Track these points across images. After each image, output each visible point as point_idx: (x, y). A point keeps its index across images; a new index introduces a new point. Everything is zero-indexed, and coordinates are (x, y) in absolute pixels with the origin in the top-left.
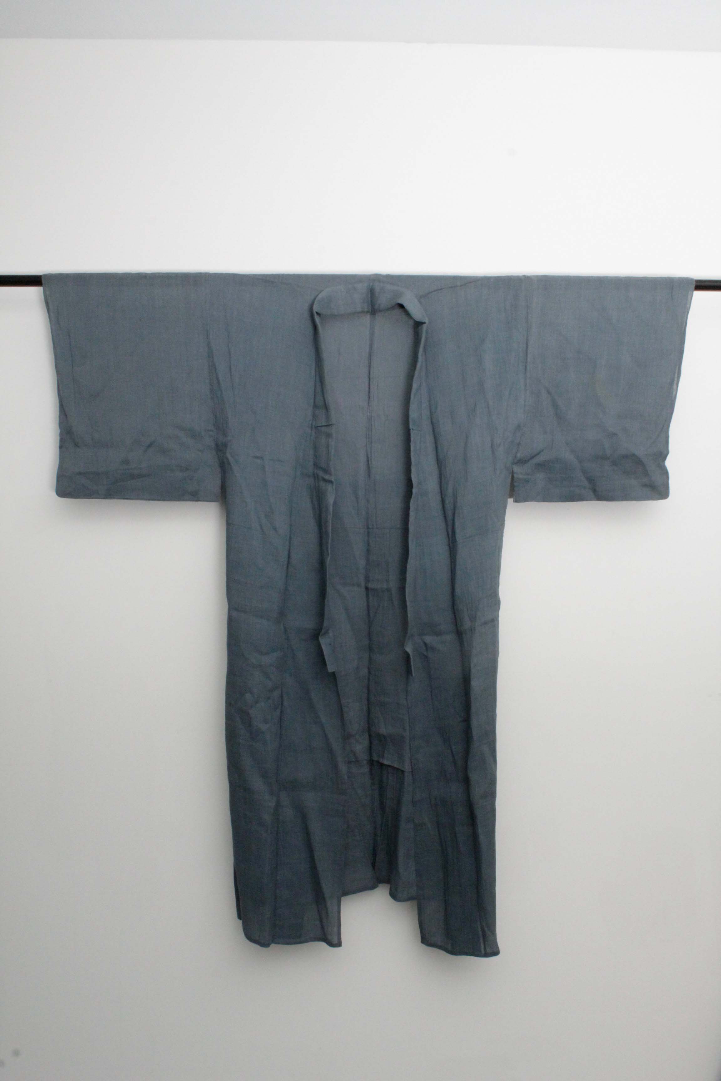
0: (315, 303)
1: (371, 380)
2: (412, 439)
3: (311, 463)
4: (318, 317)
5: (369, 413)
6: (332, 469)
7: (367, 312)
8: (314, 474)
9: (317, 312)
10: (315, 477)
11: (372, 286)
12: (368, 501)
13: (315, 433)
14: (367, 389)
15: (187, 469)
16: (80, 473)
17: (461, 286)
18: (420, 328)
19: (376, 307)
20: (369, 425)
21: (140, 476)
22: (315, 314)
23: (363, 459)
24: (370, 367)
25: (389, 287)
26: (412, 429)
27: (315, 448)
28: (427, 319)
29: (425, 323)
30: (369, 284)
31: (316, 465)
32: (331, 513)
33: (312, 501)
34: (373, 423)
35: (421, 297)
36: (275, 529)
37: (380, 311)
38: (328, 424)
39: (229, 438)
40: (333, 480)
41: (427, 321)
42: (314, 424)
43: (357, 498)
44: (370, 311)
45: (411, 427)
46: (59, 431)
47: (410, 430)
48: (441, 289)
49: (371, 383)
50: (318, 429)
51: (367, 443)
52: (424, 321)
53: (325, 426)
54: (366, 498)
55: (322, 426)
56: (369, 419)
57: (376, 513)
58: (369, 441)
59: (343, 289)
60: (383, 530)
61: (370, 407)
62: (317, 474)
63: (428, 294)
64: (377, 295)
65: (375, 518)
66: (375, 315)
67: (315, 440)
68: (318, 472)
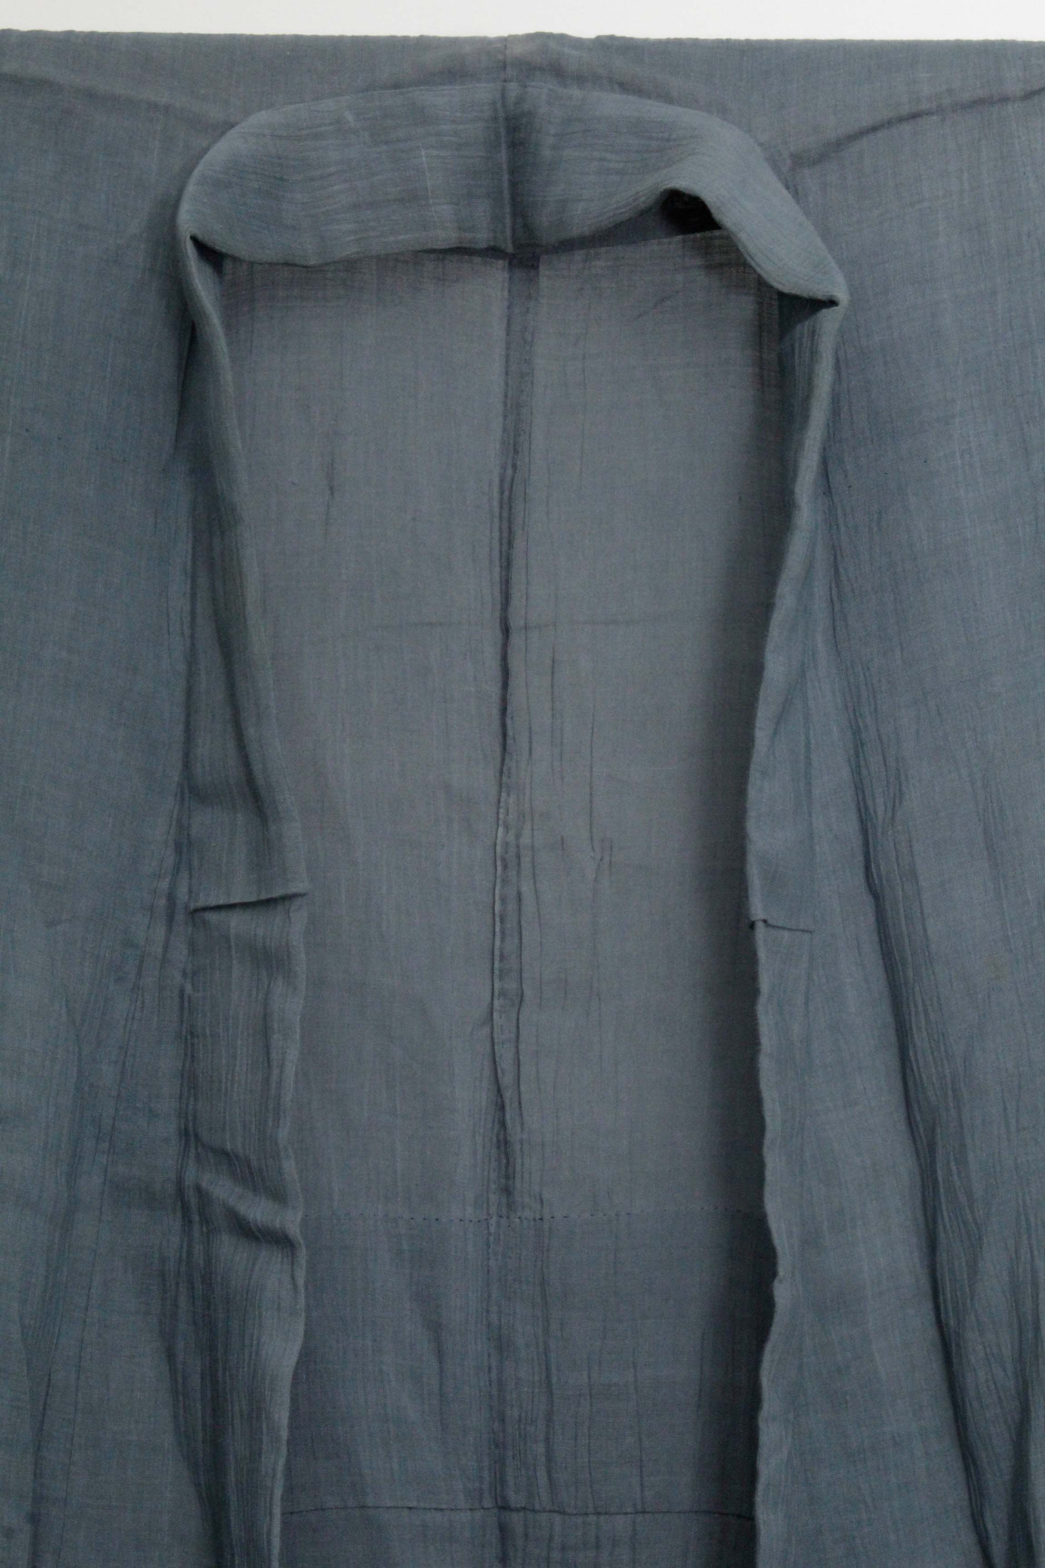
0: (191, 188)
1: (517, 640)
2: (765, 982)
3: (168, 1128)
4: (208, 270)
5: (507, 828)
6: (290, 1167)
7: (493, 252)
8: (180, 1191)
9: (200, 237)
10: (185, 1209)
11: (520, 100)
12: (501, 1344)
13: (192, 949)
14: (494, 690)
17: (1026, 96)
18: (802, 329)
19: (543, 219)
20: (503, 900)
22: (190, 250)
23: (467, 1098)
24: (507, 564)
25: (612, 105)
26: (765, 921)
27: (190, 1036)
28: (840, 278)
29: (832, 303)
31: (190, 1135)
32: (284, 1434)
33: (171, 1356)
34: (527, 888)
35: (799, 160)
37: (568, 246)
38: (264, 896)
40: (294, 1229)
41: (842, 295)
42: (182, 892)
43: (435, 1327)
44: (510, 249)
45: (758, 909)
47: (752, 926)
48: (914, 116)
49: (516, 663)
50: (204, 922)
51: (496, 1002)
52: (819, 291)
53: (245, 906)
54: (489, 1325)
55: (232, 907)
56: (505, 867)
57: (549, 1419)
58: (503, 994)
59: (349, 117)
60: (592, 1519)
61: (509, 795)
62: (198, 1189)
63: (839, 145)
64: (547, 153)
65: (541, 1449)
66: (533, 273)
67: (188, 989)
68: (206, 1180)
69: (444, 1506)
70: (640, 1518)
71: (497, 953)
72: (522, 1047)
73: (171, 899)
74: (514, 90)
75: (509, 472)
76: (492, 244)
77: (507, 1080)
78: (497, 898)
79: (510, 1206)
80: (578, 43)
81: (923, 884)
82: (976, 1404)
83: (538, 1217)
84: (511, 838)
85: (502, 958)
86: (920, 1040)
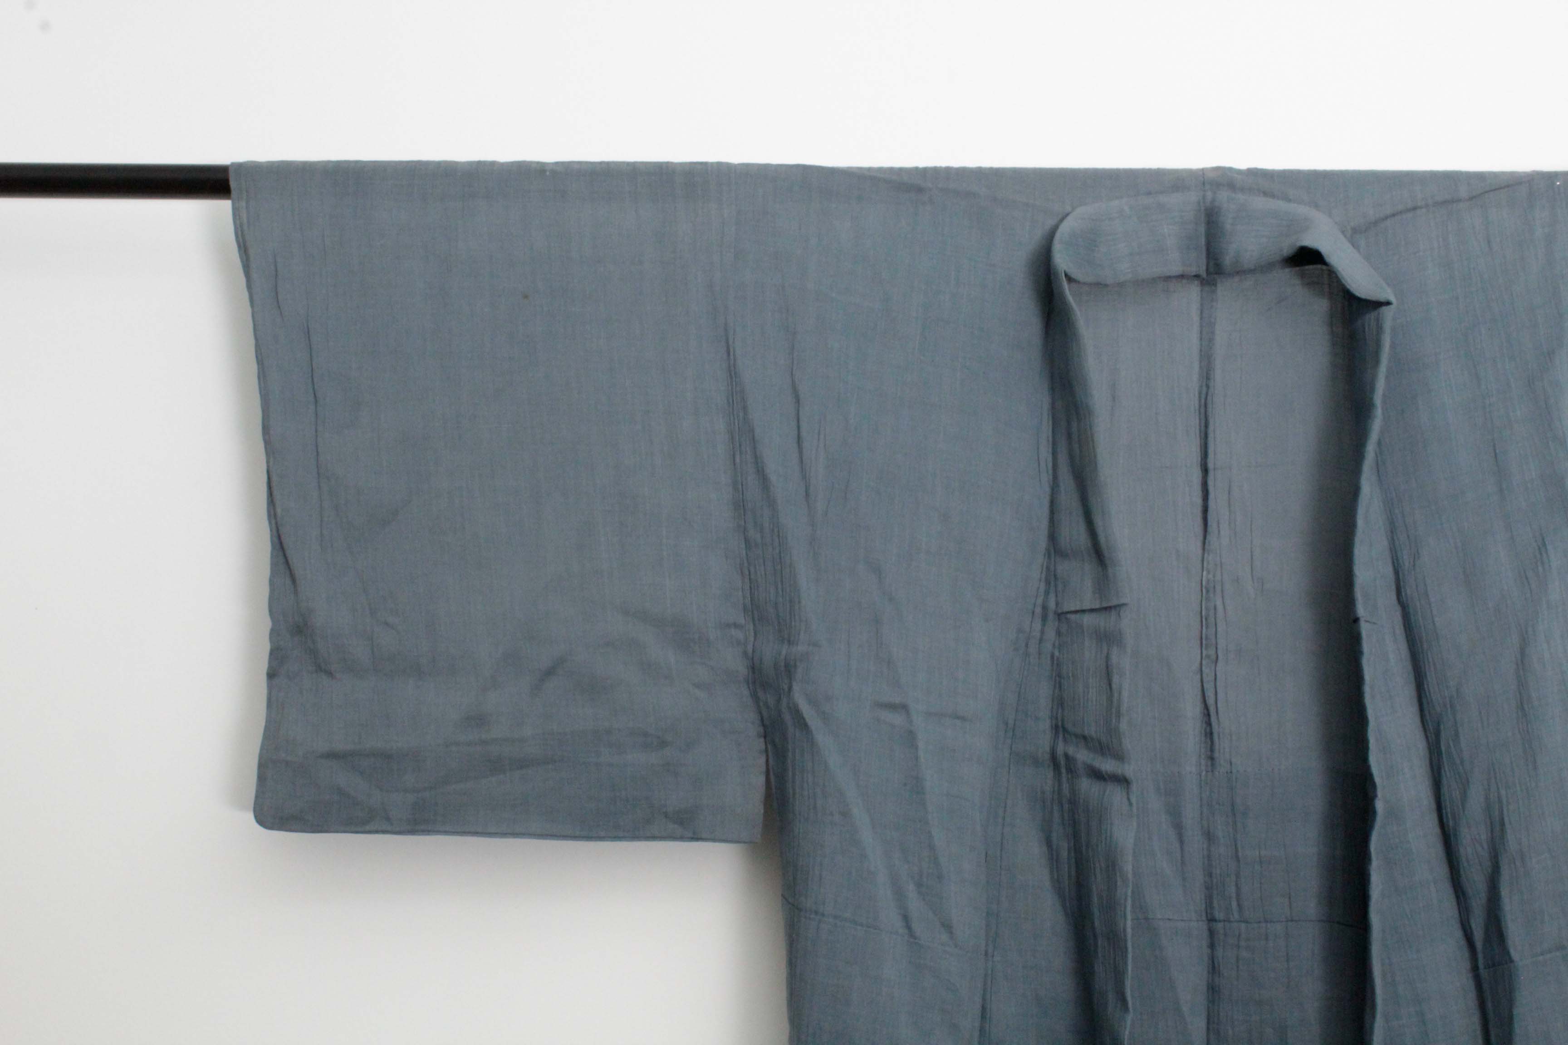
1: (1212, 474)
3: (1045, 725)
5: (1208, 572)
6: (1126, 743)
7: (1195, 277)
8: (1054, 757)
10: (1057, 765)
11: (1213, 201)
12: (1209, 836)
13: (1059, 633)
14: (1199, 501)
15: (663, 744)
16: (332, 755)
17: (1471, 199)
18: (1370, 316)
19: (1227, 260)
20: (1207, 609)
21: (522, 764)
22: (1058, 278)
23: (1191, 710)
25: (1259, 203)
27: (1058, 679)
28: (1391, 291)
29: (1388, 303)
30: (1204, 197)
31: (1059, 729)
33: (1049, 843)
34: (1219, 603)
35: (1355, 231)
36: (948, 927)
37: (1242, 274)
38: (1105, 605)
39: (801, 648)
40: (1130, 774)
41: (1392, 298)
42: (1052, 605)
43: (1179, 827)
44: (1204, 274)
46: (267, 624)
48: (1415, 209)
50: (1067, 619)
51: (1204, 662)
52: (1381, 296)
53: (1092, 610)
54: (1202, 827)
55: (1083, 611)
56: (1208, 591)
57: (1238, 876)
58: (1208, 656)
59: (1126, 208)
60: (1264, 925)
61: (1209, 554)
62: (1066, 756)
63: (1376, 223)
64: (1228, 227)
65: (1233, 889)
66: (1213, 288)
67: (1057, 653)
68: (1071, 750)
69: (1185, 918)
70: (1290, 923)
71: (1204, 636)
72: (1218, 684)
73: (1045, 608)
74: (1209, 195)
75: (1204, 389)
76: (1197, 273)
77: (1211, 701)
78: (1203, 608)
79: (1213, 765)
80: (1239, 172)
81: (1433, 600)
82: (1465, 864)
83: (1229, 771)
84: (1211, 576)
85: (1207, 638)
86: (1431, 679)
